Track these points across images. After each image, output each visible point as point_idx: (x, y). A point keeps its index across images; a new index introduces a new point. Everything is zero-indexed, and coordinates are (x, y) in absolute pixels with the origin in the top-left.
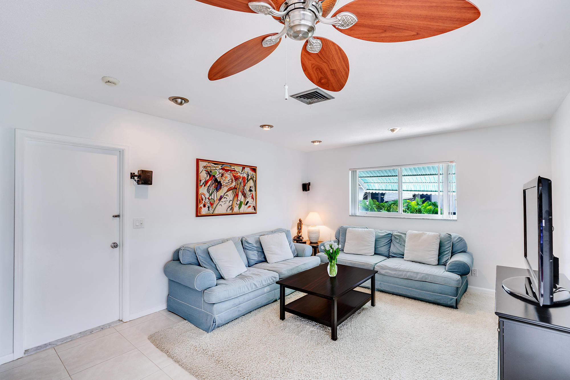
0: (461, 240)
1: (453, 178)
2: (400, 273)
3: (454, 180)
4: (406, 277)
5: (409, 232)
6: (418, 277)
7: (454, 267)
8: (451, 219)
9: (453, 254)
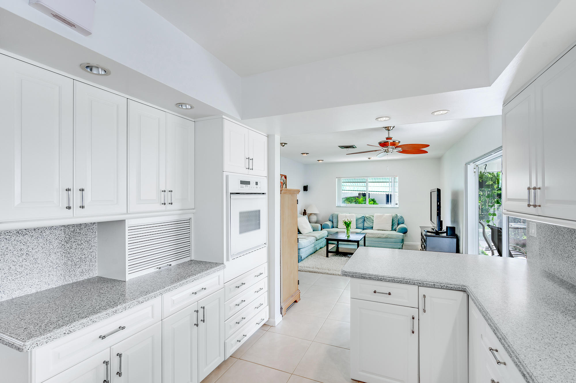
0: (402, 217)
1: (397, 185)
2: (375, 235)
3: (397, 186)
4: (378, 237)
5: (375, 215)
6: (384, 236)
7: (401, 230)
8: (396, 207)
9: (398, 224)
